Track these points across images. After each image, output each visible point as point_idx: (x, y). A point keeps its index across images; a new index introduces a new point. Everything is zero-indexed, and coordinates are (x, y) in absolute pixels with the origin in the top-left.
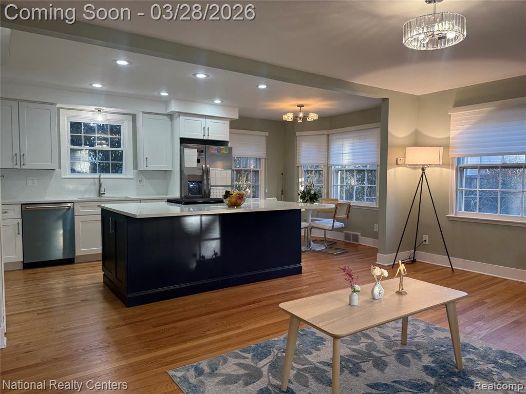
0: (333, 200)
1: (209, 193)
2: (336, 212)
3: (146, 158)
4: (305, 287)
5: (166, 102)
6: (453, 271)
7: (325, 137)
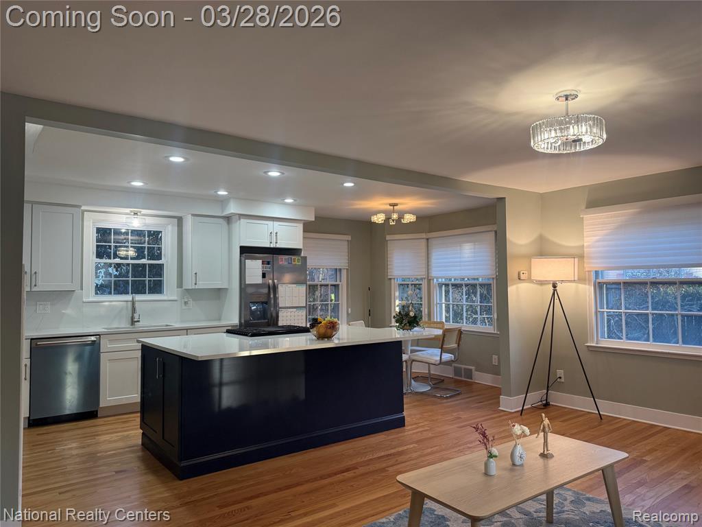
0: (437, 323)
1: (278, 317)
2: (443, 339)
3: (196, 274)
4: (412, 446)
5: (223, 202)
6: (601, 419)
7: (424, 242)
